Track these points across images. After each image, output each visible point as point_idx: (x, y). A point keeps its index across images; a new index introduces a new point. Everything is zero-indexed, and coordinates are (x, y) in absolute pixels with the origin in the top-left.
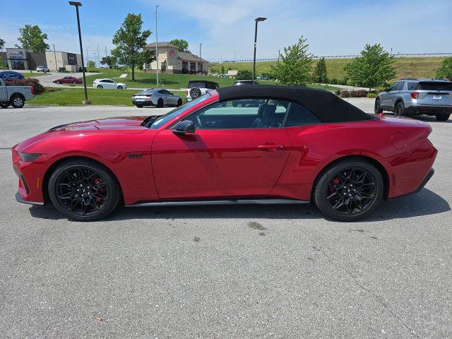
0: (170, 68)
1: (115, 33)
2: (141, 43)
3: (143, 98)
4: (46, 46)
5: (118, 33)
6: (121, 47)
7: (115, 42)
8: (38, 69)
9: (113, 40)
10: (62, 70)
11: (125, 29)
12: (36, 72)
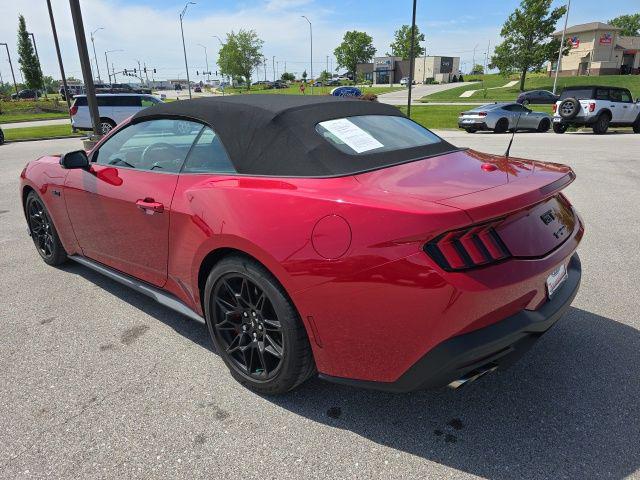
0: (596, 65)
1: (507, 19)
2: (547, 28)
3: (471, 118)
4: (420, 51)
5: (511, 19)
6: (511, 40)
7: (504, 33)
8: (402, 82)
9: (503, 31)
10: (430, 81)
11: (523, 11)
12: (399, 85)
